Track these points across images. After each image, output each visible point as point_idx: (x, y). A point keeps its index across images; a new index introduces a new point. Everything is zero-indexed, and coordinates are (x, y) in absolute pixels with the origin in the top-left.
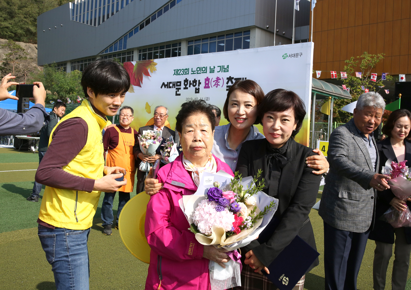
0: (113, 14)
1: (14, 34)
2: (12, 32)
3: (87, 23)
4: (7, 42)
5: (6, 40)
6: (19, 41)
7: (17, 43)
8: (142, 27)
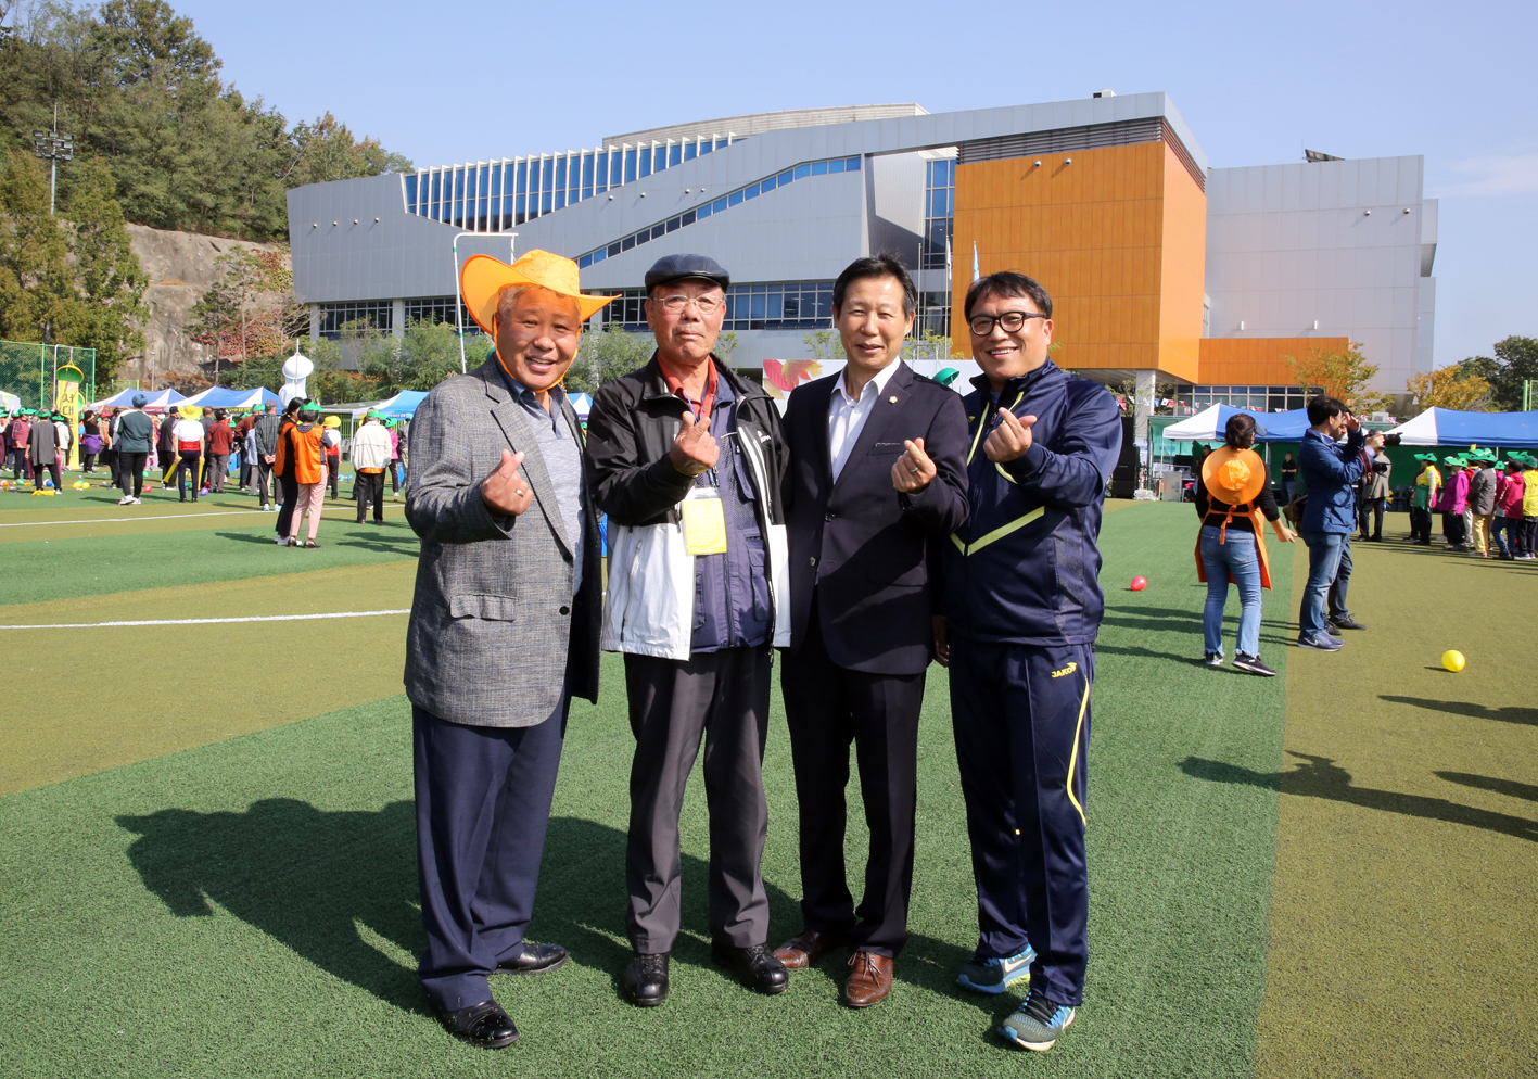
0: (533, 215)
1: (166, 212)
2: (160, 208)
3: (459, 223)
4: (150, 232)
5: (146, 227)
6: (173, 228)
7: (168, 233)
8: (614, 250)
